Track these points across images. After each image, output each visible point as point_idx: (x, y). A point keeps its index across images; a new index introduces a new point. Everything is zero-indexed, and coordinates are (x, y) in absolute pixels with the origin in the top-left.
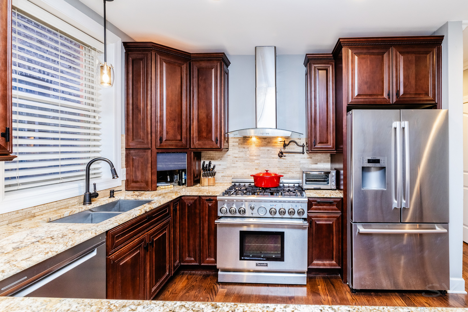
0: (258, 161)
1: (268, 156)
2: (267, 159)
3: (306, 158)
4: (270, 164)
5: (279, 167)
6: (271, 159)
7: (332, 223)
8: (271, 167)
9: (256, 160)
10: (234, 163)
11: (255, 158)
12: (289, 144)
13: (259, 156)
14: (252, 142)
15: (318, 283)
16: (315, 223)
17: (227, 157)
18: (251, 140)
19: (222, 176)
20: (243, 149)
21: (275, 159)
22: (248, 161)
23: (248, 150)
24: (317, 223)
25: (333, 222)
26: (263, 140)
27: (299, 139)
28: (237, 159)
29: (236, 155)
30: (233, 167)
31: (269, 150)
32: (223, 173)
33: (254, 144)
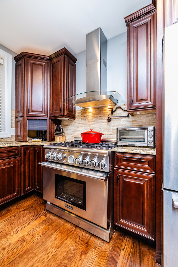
0: (93, 126)
1: (100, 121)
2: (99, 124)
3: (131, 121)
4: (101, 128)
5: (108, 130)
6: (102, 124)
7: (142, 183)
8: (102, 130)
9: (92, 125)
10: (79, 128)
11: (91, 123)
12: (115, 110)
13: (94, 122)
14: (90, 112)
15: (124, 245)
16: (123, 180)
17: (75, 124)
18: (88, 111)
19: (72, 137)
20: (84, 118)
21: (105, 124)
22: (87, 126)
23: (87, 118)
24: (125, 180)
25: (144, 183)
26: (97, 109)
27: (125, 105)
28: (80, 125)
29: (80, 122)
30: (78, 130)
31: (100, 117)
32: (72, 134)
33: (90, 113)
